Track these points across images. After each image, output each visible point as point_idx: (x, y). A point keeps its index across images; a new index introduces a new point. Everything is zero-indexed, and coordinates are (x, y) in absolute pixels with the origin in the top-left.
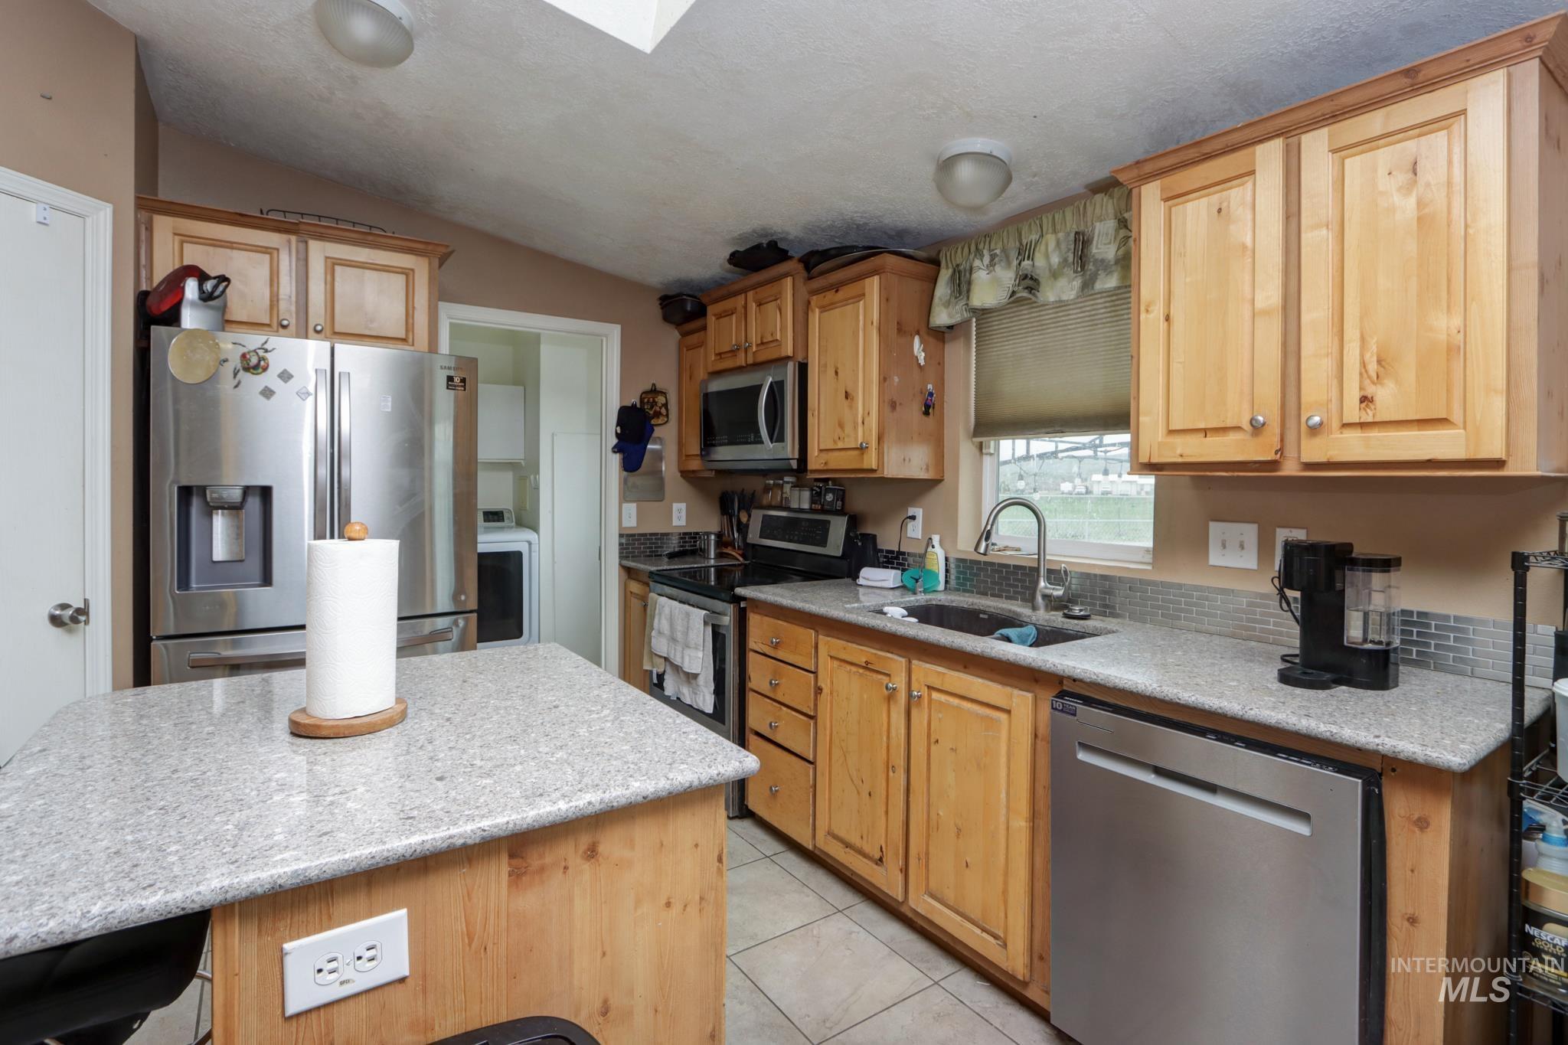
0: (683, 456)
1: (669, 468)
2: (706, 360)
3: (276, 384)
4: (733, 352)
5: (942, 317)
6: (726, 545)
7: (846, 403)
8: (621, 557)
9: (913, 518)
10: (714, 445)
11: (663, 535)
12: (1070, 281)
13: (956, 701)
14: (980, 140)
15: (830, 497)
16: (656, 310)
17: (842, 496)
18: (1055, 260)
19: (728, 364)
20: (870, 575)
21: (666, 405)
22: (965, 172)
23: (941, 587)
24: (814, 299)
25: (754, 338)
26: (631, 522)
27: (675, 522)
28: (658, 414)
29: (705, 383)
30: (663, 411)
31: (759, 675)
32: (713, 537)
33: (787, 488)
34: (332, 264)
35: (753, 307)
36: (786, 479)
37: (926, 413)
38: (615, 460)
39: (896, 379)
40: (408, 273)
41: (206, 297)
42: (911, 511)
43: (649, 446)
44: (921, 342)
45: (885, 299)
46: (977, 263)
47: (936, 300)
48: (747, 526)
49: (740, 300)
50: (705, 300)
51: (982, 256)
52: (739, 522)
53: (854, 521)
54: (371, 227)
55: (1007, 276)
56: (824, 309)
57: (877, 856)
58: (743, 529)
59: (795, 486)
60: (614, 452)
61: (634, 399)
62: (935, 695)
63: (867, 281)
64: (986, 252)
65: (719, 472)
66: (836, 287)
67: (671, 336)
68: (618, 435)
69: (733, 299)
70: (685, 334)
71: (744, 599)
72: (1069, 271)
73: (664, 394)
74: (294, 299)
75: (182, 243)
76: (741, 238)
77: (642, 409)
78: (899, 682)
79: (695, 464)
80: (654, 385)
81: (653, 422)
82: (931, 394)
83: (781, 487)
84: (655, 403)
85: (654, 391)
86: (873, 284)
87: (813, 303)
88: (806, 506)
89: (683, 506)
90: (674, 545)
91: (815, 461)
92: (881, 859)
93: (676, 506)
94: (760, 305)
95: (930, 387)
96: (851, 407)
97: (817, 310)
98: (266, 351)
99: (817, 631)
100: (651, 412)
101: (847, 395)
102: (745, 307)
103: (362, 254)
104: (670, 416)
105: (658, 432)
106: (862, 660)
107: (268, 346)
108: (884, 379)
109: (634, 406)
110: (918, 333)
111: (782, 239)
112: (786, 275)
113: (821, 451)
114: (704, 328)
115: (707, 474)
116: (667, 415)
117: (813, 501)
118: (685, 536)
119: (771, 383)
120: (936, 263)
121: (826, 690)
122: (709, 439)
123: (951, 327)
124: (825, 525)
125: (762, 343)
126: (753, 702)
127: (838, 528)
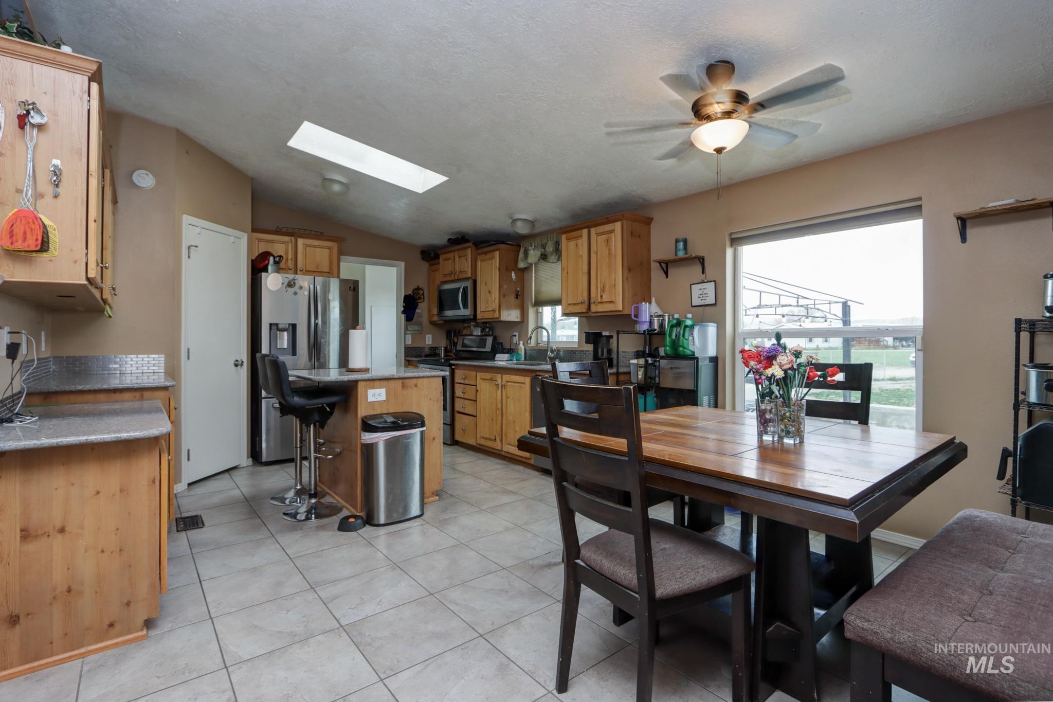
0: (430, 315)
1: (425, 320)
2: (439, 278)
3: (298, 291)
4: (450, 275)
5: (521, 265)
6: (449, 352)
7: (489, 295)
8: (405, 357)
9: (515, 336)
10: (444, 310)
11: (422, 347)
12: (555, 256)
13: (513, 384)
14: (523, 215)
15: (487, 330)
16: (419, 255)
17: (492, 329)
18: (551, 249)
19: (448, 279)
20: (499, 356)
21: (423, 294)
22: (519, 224)
23: (523, 359)
24: (479, 257)
25: (457, 269)
26: (409, 342)
27: (427, 343)
28: (420, 298)
29: (439, 286)
30: (422, 297)
31: (459, 392)
32: (443, 348)
33: (472, 327)
34: (306, 246)
35: (457, 258)
36: (472, 323)
37: (517, 298)
38: (403, 316)
39: (505, 287)
40: (330, 248)
41: (276, 263)
42: (514, 334)
43: (417, 311)
44: (515, 273)
45: (501, 259)
46: (530, 248)
47: (519, 259)
48: (457, 343)
49: (452, 255)
50: (439, 253)
51: (531, 246)
52: (454, 341)
53: (495, 339)
54: (316, 232)
55: (538, 253)
56: (482, 261)
57: (494, 438)
58: (455, 344)
59: (475, 326)
60: (402, 313)
61: (410, 292)
62: (508, 384)
63: (495, 252)
64: (533, 244)
65: (445, 321)
66: (486, 253)
67: (425, 266)
68: (404, 307)
69: (449, 254)
70: (431, 265)
71: (453, 365)
72: (554, 253)
73: (422, 290)
74: (293, 259)
75: (258, 242)
76: (453, 234)
77: (413, 296)
78: (499, 382)
79: (435, 318)
80: (418, 286)
81: (418, 301)
82: (519, 292)
83: (470, 327)
84: (419, 293)
85: (418, 289)
86: (497, 254)
87: (478, 259)
88: (479, 334)
89: (430, 336)
90: (427, 351)
91: (479, 316)
92: (495, 440)
93: (427, 336)
94: (459, 257)
95: (518, 289)
96: (490, 296)
97: (480, 261)
98: (295, 280)
99: (477, 372)
100: (417, 297)
101: (489, 292)
102: (454, 257)
103: (316, 242)
104: (425, 298)
105: (420, 305)
106: (489, 377)
107: (295, 278)
108: (500, 287)
109: (410, 295)
110: (513, 270)
111: (467, 235)
112: (469, 247)
113: (481, 312)
114: (439, 263)
115: (441, 322)
116: (424, 298)
117: (482, 332)
118: (431, 348)
119: (464, 287)
120: (520, 246)
121: (479, 390)
122: (441, 308)
123: (525, 268)
124: (486, 340)
125: (460, 272)
126: (457, 401)
127: (490, 340)
